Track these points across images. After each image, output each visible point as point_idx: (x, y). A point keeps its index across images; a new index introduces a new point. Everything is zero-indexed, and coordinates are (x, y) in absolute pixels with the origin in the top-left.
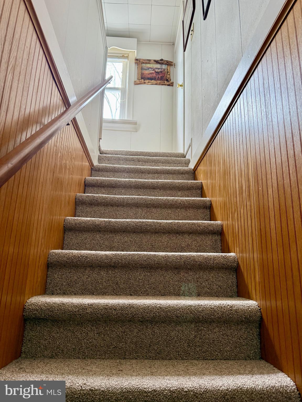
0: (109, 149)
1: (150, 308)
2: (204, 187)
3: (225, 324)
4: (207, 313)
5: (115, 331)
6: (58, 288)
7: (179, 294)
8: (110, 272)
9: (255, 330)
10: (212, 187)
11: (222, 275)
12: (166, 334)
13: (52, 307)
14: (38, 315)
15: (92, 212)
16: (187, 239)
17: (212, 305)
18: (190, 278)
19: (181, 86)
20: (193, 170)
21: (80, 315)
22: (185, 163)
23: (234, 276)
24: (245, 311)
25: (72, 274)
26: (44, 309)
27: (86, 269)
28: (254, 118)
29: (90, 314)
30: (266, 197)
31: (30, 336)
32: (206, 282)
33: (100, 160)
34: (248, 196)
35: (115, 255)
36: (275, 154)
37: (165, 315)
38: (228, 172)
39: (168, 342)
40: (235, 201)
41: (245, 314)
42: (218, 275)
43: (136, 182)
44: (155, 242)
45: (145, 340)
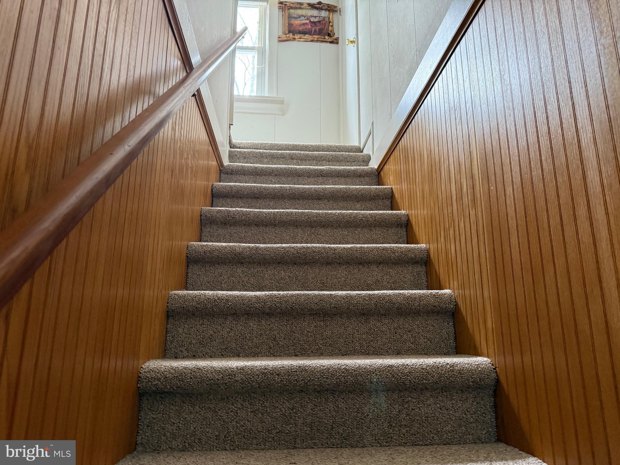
0: (243, 142)
1: (330, 371)
2: (396, 195)
3: (443, 392)
4: (416, 375)
5: (279, 407)
6: (183, 349)
7: (369, 352)
8: (263, 322)
9: (489, 399)
10: (409, 193)
11: (433, 323)
12: (356, 410)
13: (181, 375)
14: (160, 387)
15: (227, 236)
16: (376, 272)
17: (423, 363)
18: (384, 328)
19: (352, 42)
20: (377, 170)
21: (226, 384)
22: (363, 161)
23: (451, 324)
24: (473, 371)
25: (205, 326)
26: (169, 377)
27: (226, 319)
28: (480, 82)
29: (240, 383)
30: (502, 200)
31: (149, 419)
32: (409, 333)
33: (232, 157)
34: (471, 201)
35: (271, 296)
36: (516, 133)
37: (354, 381)
38: (438, 168)
39: (360, 421)
40: (449, 211)
41: (473, 377)
42: (426, 323)
43: (291, 189)
44: (327, 278)
45: (325, 419)
